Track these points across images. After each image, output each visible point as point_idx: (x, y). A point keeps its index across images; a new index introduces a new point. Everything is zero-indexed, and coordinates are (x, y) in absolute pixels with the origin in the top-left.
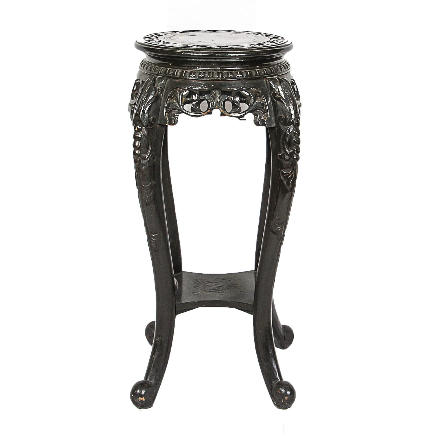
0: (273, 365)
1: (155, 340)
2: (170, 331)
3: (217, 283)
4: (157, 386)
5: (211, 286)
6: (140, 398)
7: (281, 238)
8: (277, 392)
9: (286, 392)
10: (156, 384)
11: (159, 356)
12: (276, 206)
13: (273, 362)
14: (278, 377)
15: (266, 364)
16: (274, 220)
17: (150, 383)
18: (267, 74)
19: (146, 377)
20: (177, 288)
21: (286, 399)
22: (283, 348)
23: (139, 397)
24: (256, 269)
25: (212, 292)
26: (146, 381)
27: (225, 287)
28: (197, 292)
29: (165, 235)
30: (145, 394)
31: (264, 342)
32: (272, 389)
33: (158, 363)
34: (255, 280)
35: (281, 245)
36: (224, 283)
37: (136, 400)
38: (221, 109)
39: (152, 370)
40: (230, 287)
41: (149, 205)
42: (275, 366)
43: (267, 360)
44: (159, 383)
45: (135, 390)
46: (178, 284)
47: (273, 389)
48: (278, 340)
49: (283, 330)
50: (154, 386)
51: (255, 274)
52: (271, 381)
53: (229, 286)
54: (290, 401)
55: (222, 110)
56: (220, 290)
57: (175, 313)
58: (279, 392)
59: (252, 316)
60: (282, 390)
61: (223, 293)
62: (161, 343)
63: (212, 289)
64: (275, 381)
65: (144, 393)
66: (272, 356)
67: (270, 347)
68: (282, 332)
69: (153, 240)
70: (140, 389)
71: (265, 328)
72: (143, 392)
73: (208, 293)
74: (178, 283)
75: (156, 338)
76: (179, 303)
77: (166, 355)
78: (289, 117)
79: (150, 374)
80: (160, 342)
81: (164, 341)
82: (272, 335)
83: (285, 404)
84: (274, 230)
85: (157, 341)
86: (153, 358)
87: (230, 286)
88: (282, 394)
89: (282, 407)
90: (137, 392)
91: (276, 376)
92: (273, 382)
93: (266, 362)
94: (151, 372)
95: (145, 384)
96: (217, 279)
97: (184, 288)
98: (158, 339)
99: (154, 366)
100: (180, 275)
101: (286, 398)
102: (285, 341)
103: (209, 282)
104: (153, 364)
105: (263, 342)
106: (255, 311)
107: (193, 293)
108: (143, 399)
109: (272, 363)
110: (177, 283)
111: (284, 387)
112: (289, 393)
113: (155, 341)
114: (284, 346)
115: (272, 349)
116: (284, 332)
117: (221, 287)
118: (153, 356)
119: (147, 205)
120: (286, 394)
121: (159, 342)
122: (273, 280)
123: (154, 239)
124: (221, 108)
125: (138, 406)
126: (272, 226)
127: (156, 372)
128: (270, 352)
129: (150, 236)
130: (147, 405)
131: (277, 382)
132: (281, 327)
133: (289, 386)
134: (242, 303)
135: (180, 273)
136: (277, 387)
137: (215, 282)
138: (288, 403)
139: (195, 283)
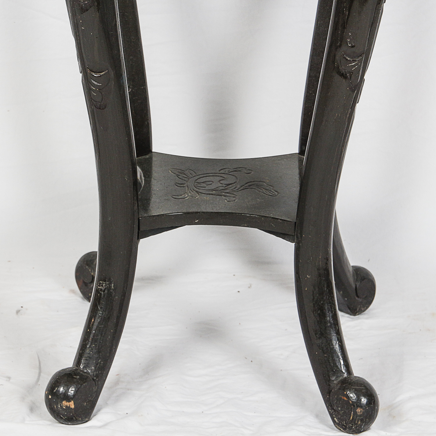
0: (332, 345)
1: (96, 287)
2: (128, 271)
3: (222, 178)
4: (99, 380)
5: (211, 183)
6: (65, 403)
7: (357, 85)
8: (341, 399)
9: (359, 400)
10: (97, 376)
11: (106, 320)
12: (348, 18)
13: (334, 337)
14: (343, 370)
15: (319, 342)
16: (344, 48)
17: (85, 372)
19: (78, 361)
20: (141, 186)
21: (358, 414)
22: (353, 313)
23: (64, 400)
24: (302, 152)
25: (212, 194)
26: (76, 370)
27: (239, 186)
28: (181, 195)
29: (119, 76)
30: (74, 395)
31: (316, 298)
32: (329, 392)
33: (101, 334)
34: (300, 173)
35: (355, 100)
36: (237, 178)
37: (57, 407)
39: (89, 348)
40: (249, 186)
41: (87, 10)
42: (337, 347)
43: (322, 334)
44: (102, 374)
45: (56, 387)
46: (143, 178)
47: (331, 393)
48: (344, 296)
49: (354, 275)
50: (93, 379)
51: (301, 161)
52: (329, 377)
53: (246, 183)
54: (366, 418)
56: (228, 191)
57: (137, 235)
58: (345, 399)
59: (293, 244)
60: (351, 395)
61: (234, 197)
62: (110, 294)
63: (213, 190)
64: (337, 377)
65: (73, 392)
66: (331, 326)
67: (328, 308)
68: (351, 280)
69: (94, 85)
70: (66, 385)
71: (318, 269)
72: (71, 391)
73: (205, 197)
74: (144, 176)
75: (99, 284)
76: (146, 215)
77: (118, 318)
79: (86, 355)
80: (106, 291)
81: (114, 290)
82: (331, 284)
83: (355, 424)
84: (342, 69)
85: (101, 290)
86: (93, 325)
87: (251, 183)
88: (351, 402)
89: (350, 428)
90: (59, 391)
91: (339, 366)
92: (333, 378)
93: (319, 338)
94: (88, 351)
95: (76, 375)
96: (221, 170)
97: (157, 186)
98: (102, 286)
99: (94, 341)
100: (148, 158)
101: (359, 410)
102: (357, 298)
103: (207, 175)
104: (91, 336)
105: (313, 297)
106: (299, 235)
107: (174, 197)
108: (72, 405)
109: (331, 340)
110: (142, 175)
111: (356, 390)
112: (364, 400)
113: (97, 291)
114: (356, 309)
115: (332, 312)
116: (356, 281)
117: (231, 186)
118: (93, 320)
119: (83, 10)
120: (358, 404)
121: (104, 291)
122: (337, 173)
123: (96, 83)
125: (62, 418)
126: (339, 61)
127: (99, 352)
128: (328, 318)
129: (89, 75)
130: (79, 417)
131: (341, 378)
132: (351, 269)
133: (365, 386)
134: (273, 218)
135: (147, 157)
136: (339, 389)
137: (219, 175)
138: (362, 420)
139: (178, 176)
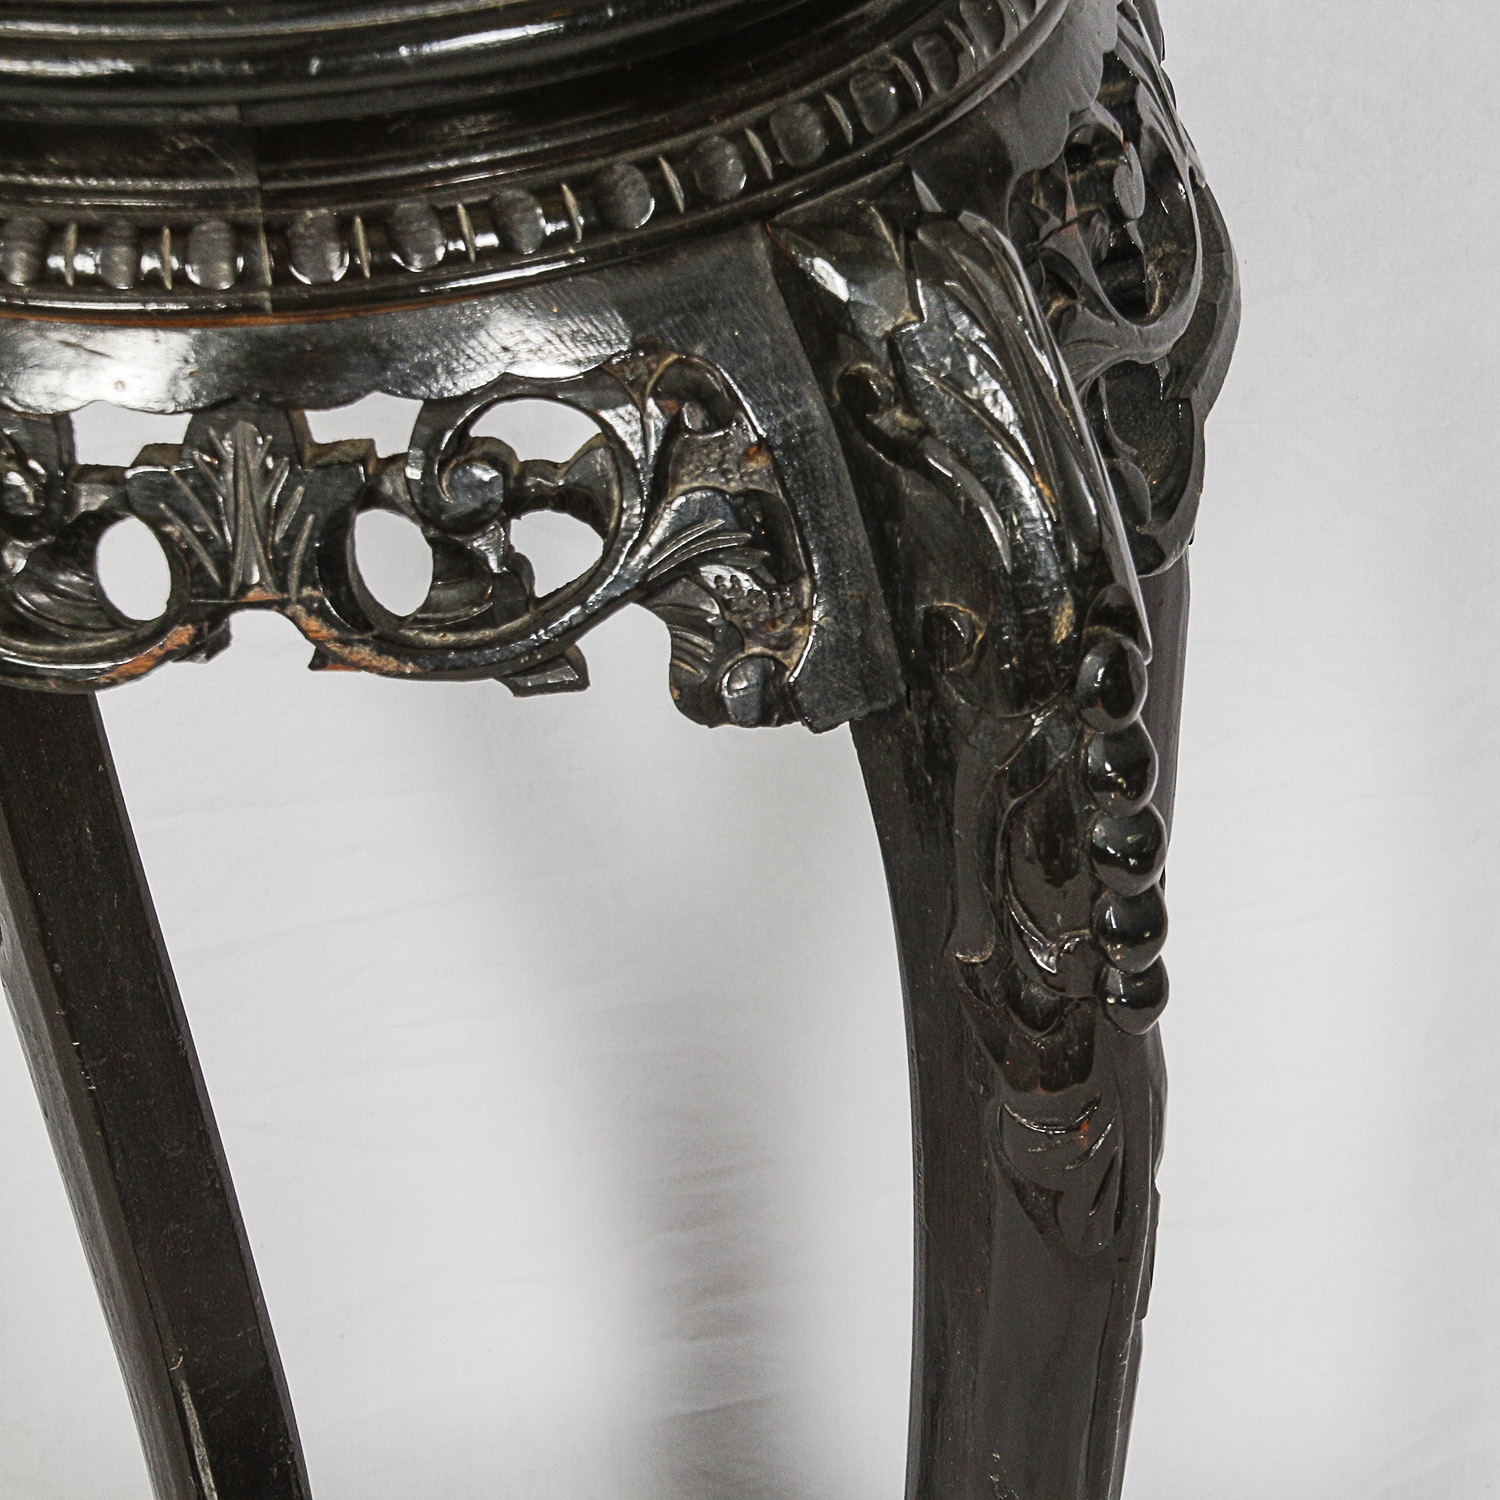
18: (783, 173)
38: (310, 612)
55: (314, 624)
78: (1020, 636)
124: (299, 601)
